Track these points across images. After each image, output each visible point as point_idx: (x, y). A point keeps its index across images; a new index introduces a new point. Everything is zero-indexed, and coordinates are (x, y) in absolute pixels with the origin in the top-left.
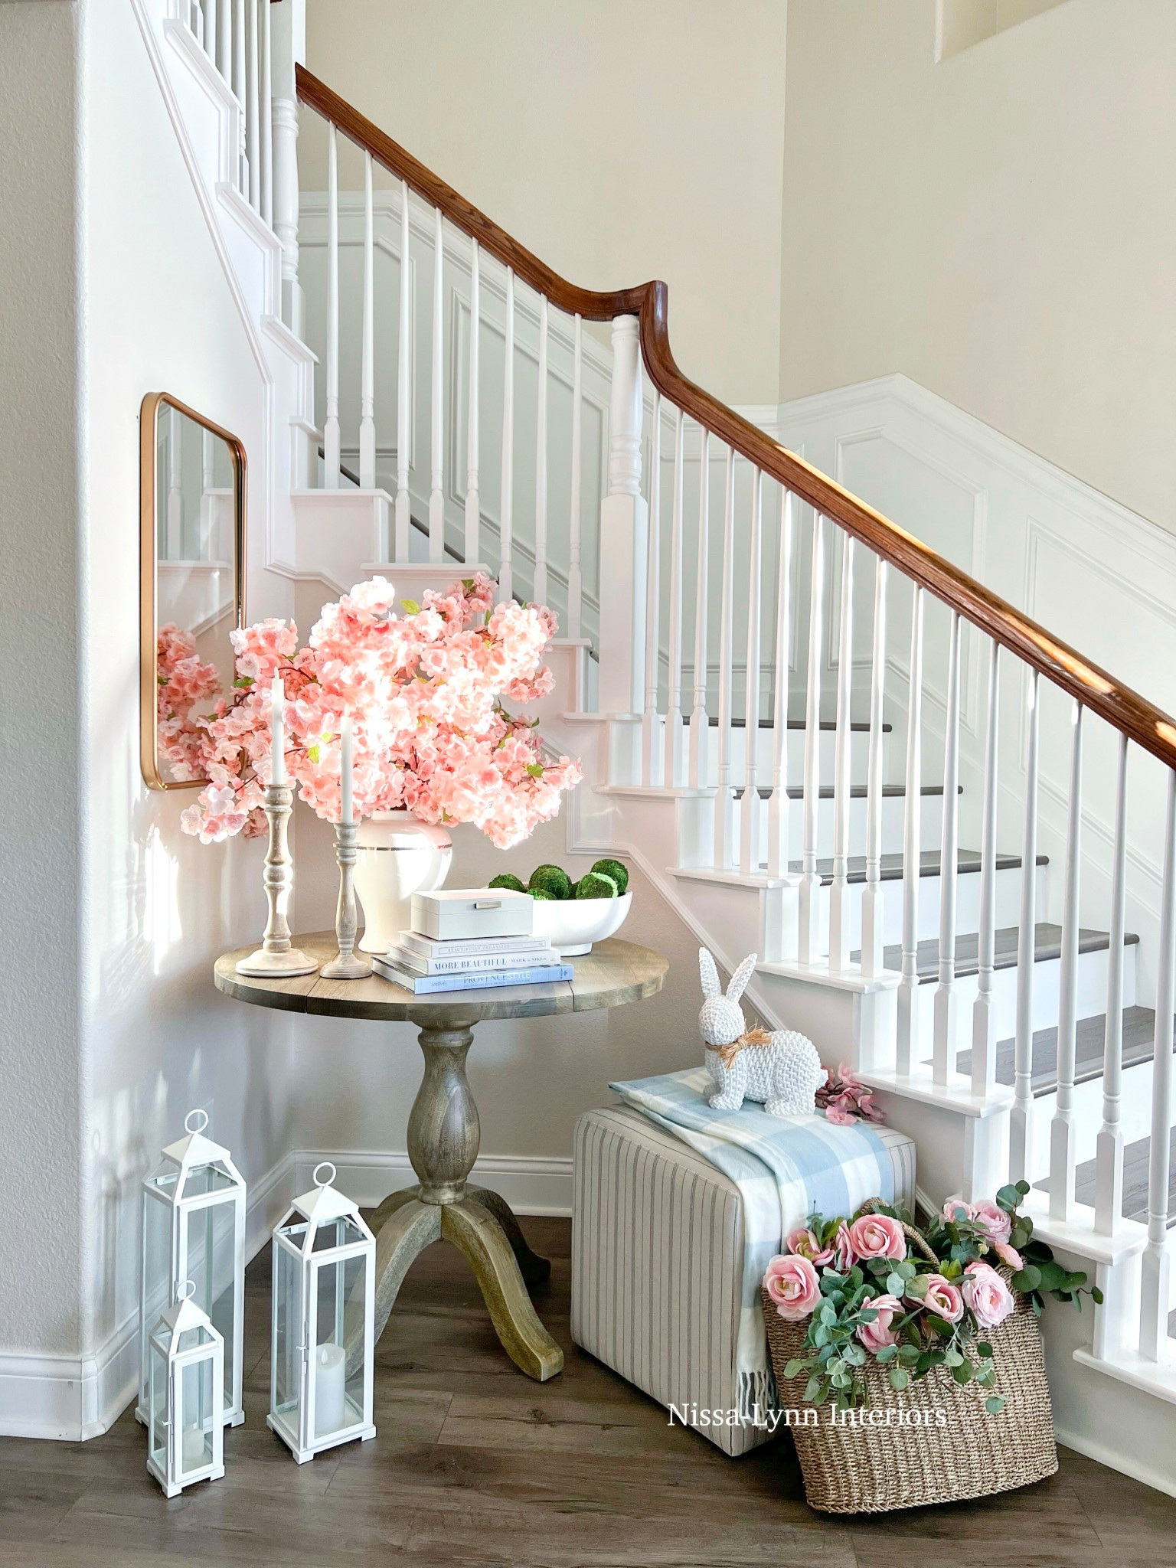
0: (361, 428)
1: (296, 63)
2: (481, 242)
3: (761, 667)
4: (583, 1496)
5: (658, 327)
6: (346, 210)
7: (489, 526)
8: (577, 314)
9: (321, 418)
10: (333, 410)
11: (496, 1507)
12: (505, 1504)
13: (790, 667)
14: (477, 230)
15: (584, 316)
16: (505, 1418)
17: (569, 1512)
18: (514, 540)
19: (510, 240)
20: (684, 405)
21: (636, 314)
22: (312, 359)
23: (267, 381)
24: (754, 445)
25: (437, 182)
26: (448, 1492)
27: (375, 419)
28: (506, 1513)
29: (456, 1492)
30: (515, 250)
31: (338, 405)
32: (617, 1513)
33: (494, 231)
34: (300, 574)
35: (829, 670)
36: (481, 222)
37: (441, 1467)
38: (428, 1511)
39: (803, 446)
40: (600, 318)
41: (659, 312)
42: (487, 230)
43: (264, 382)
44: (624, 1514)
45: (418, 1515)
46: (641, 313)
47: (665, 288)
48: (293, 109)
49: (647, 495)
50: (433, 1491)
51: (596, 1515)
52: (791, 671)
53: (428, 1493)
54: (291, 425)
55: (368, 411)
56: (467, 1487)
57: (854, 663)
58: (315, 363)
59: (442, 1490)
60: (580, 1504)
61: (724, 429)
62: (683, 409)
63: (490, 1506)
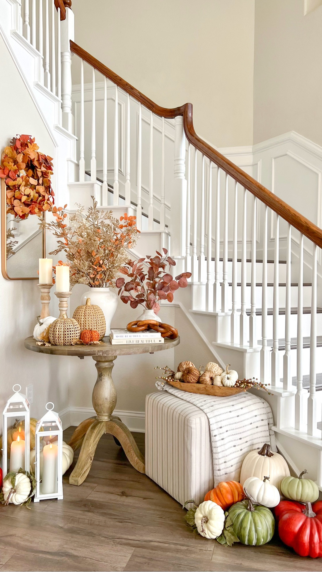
0: (91, 160)
1: (70, 40)
2: (130, 94)
3: (247, 241)
4: (129, 518)
5: (190, 119)
6: (99, 88)
7: (145, 191)
8: (163, 117)
9: (78, 158)
10: (82, 155)
11: (97, 518)
12: (101, 518)
13: (256, 241)
14: (128, 90)
15: (165, 118)
16: (112, 493)
17: (121, 522)
18: (154, 196)
19: (140, 93)
20: (197, 147)
21: (182, 115)
22: (75, 138)
23: (56, 146)
24: (216, 158)
25: (115, 75)
26: (84, 513)
27: (96, 158)
28: (100, 521)
29: (87, 513)
30: (141, 96)
31: (84, 154)
32: (137, 524)
33: (134, 91)
34: (71, 211)
35: (270, 242)
36: (130, 88)
37: (85, 505)
38: (75, 517)
39: (261, 160)
40: (170, 118)
41: (190, 114)
42: (131, 90)
43: (56, 147)
44: (139, 524)
45: (71, 518)
46: (183, 115)
47: (192, 105)
48: (70, 56)
49: (187, 178)
50: (80, 512)
51: (130, 524)
52: (257, 242)
53: (78, 513)
54: (67, 161)
55: (94, 155)
56: (91, 512)
57: (279, 239)
58: (77, 140)
59: (82, 512)
60: (126, 520)
61: (208, 154)
62: (196, 148)
63: (96, 518)
